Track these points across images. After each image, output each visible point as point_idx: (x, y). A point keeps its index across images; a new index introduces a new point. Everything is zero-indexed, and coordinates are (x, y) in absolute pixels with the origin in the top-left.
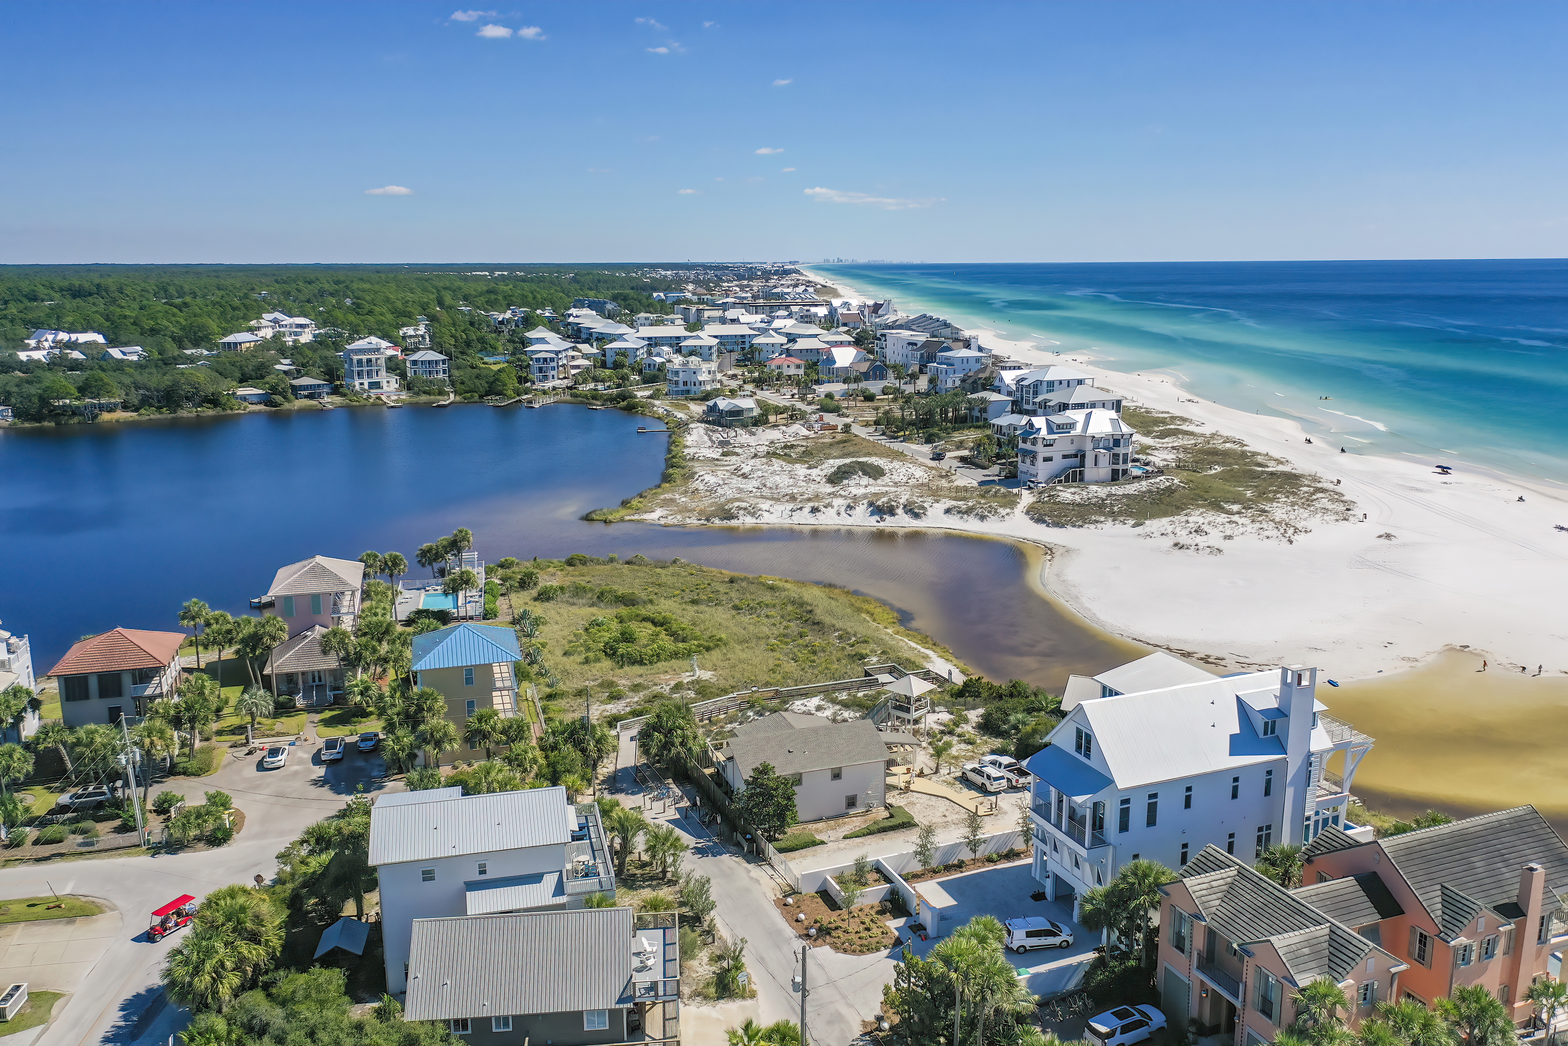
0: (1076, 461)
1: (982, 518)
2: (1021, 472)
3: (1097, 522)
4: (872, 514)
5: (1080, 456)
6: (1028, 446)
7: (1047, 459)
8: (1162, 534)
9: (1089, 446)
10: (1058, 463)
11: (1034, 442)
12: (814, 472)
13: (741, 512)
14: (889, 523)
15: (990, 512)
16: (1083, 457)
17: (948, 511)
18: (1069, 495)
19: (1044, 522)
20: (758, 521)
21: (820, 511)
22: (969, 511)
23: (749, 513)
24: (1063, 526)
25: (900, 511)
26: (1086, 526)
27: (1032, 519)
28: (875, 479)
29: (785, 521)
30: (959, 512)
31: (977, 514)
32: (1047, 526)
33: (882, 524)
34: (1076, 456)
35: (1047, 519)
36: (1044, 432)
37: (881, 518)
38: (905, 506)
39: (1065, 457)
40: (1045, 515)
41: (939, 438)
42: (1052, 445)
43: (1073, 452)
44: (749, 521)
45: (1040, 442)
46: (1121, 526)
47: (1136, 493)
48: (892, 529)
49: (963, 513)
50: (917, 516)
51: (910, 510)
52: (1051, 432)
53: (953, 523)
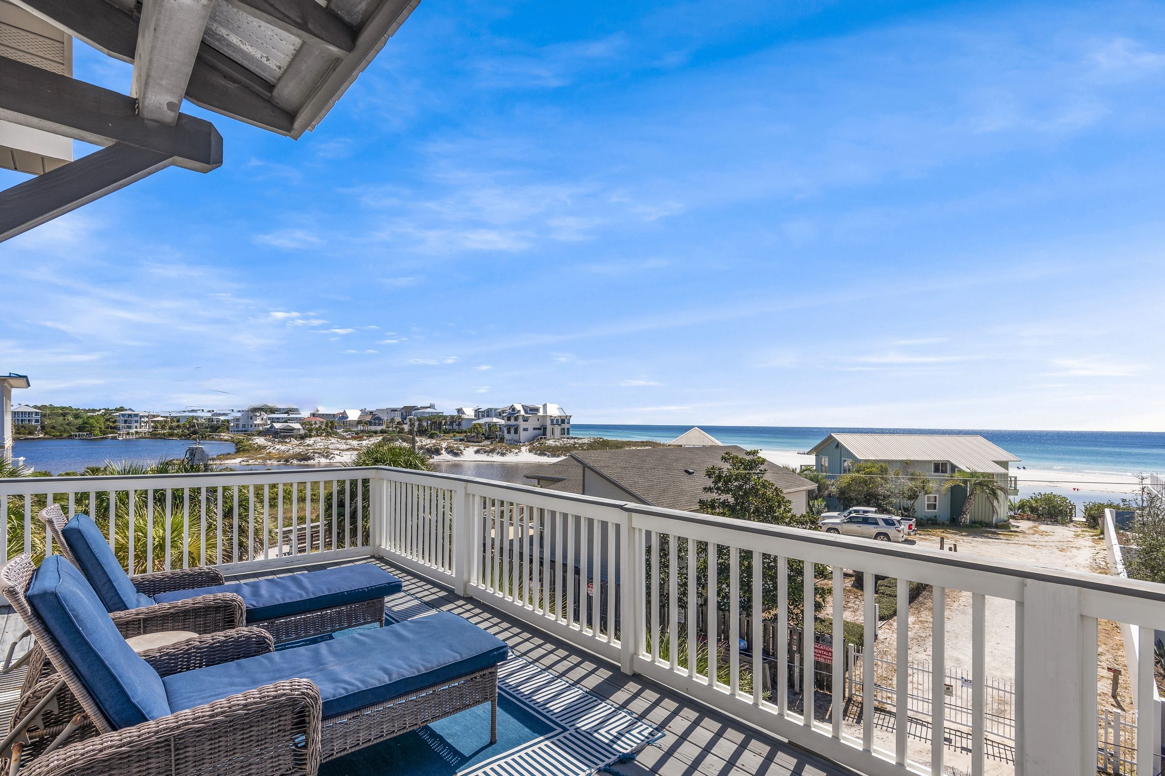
0: (540, 431)
1: (503, 455)
5: (543, 429)
6: (512, 422)
7: (525, 430)
9: (549, 422)
10: (531, 433)
11: (516, 419)
13: (317, 455)
15: (507, 451)
16: (545, 429)
17: (477, 452)
18: (552, 442)
20: (332, 461)
22: (492, 451)
23: (323, 456)
25: (443, 452)
27: (536, 454)
30: (485, 452)
31: (498, 453)
32: (548, 457)
34: (539, 429)
36: (522, 413)
38: (446, 449)
39: (534, 429)
42: (527, 421)
43: (538, 426)
45: (521, 419)
49: (489, 452)
50: (456, 455)
51: (451, 451)
52: (526, 412)
53: (483, 457)
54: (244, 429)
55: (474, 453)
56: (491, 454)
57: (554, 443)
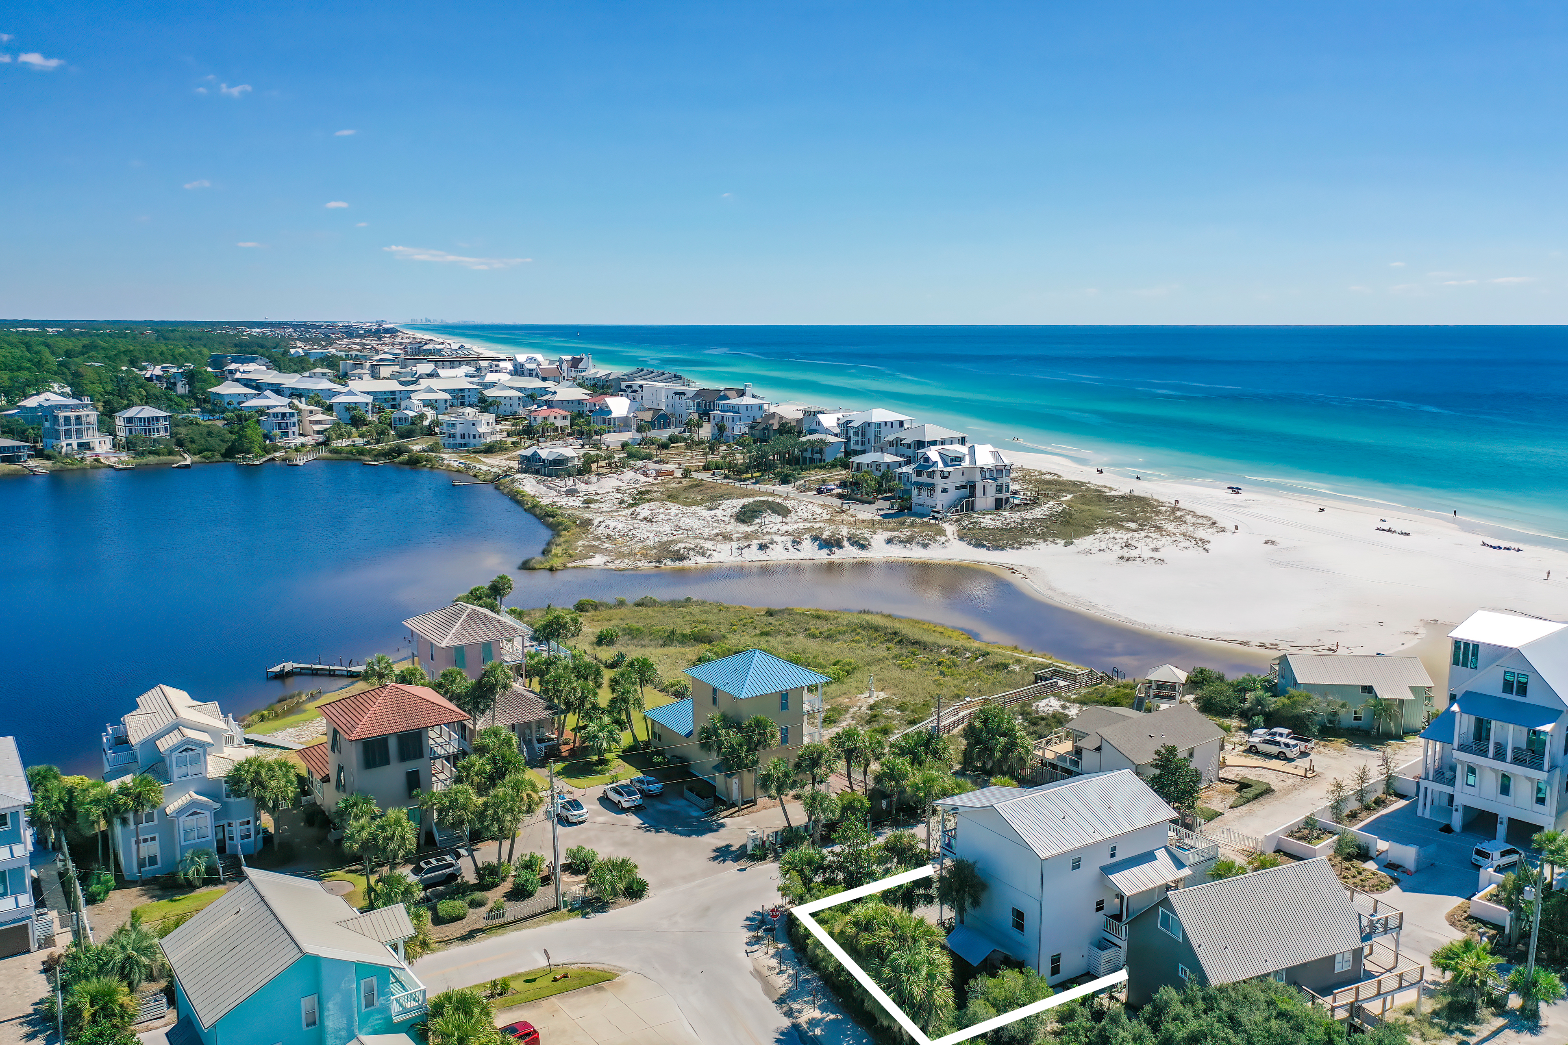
0: (966, 491)
1: (925, 546)
2: (916, 504)
3: (1031, 543)
4: (821, 547)
5: (971, 487)
6: (924, 479)
7: (944, 491)
8: (1100, 550)
9: (978, 477)
10: (953, 494)
11: (931, 475)
12: (719, 513)
13: (691, 553)
14: (838, 556)
15: (930, 540)
16: (973, 487)
17: (889, 541)
18: (990, 521)
19: (984, 546)
20: (710, 560)
21: (768, 547)
22: (909, 540)
23: (698, 553)
24: (1003, 549)
25: (845, 543)
26: (1024, 547)
27: (970, 544)
28: (785, 517)
29: (737, 559)
30: (901, 542)
31: (918, 543)
32: (988, 549)
33: (832, 556)
34: (964, 487)
35: (985, 543)
36: (940, 465)
37: (831, 551)
38: (849, 539)
39: (957, 488)
40: (983, 540)
41: (795, 478)
42: (947, 477)
43: (963, 484)
44: (701, 561)
45: (938, 474)
46: (1052, 546)
47: (1042, 516)
48: (840, 561)
49: (905, 542)
50: (863, 547)
51: (856, 542)
52: (946, 465)
53: (897, 552)
54: (463, 441)
55: (884, 542)
56: (908, 545)
57: (993, 523)
